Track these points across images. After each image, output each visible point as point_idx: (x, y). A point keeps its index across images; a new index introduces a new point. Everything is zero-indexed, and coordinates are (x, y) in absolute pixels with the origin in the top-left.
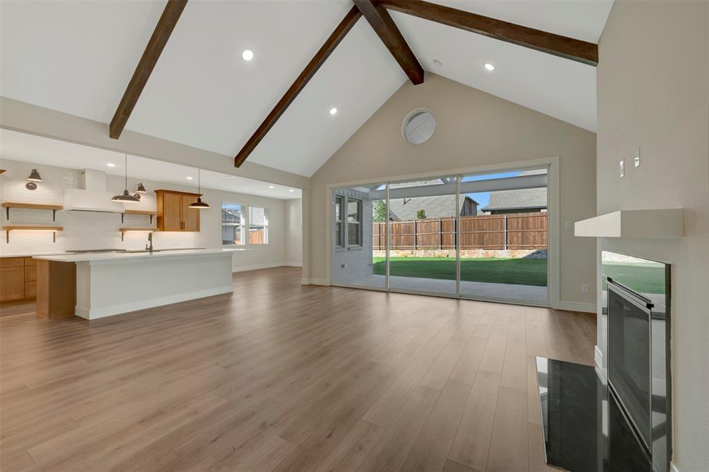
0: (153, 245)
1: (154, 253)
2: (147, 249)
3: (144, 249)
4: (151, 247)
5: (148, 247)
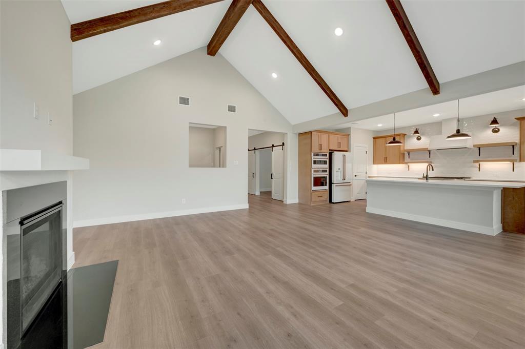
0: (428, 174)
1: (430, 181)
2: (424, 177)
3: (422, 177)
4: (427, 175)
5: (425, 176)
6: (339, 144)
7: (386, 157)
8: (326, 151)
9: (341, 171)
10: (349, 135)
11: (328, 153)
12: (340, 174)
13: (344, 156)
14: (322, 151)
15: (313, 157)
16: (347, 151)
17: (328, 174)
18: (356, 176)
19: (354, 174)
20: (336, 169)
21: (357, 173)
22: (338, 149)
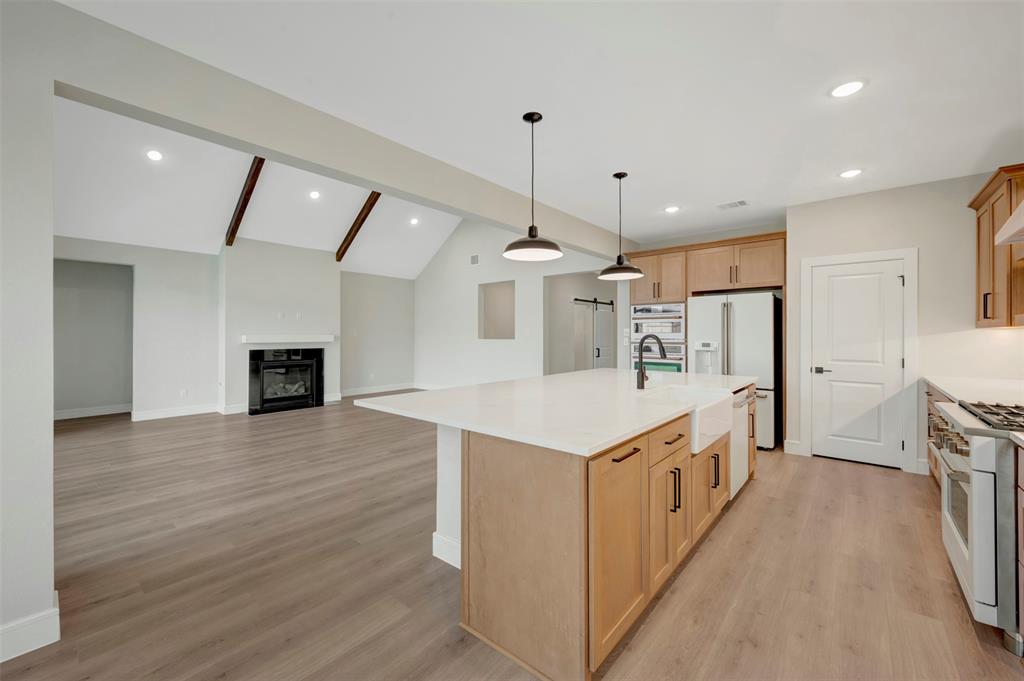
6: (734, 272)
7: (986, 296)
8: (676, 299)
9: (716, 351)
10: (785, 233)
11: (685, 302)
12: (714, 361)
13: (726, 306)
14: (664, 298)
15: (633, 315)
16: (780, 288)
17: (684, 357)
18: (819, 370)
19: (807, 364)
20: (695, 345)
21: (833, 360)
22: (730, 287)
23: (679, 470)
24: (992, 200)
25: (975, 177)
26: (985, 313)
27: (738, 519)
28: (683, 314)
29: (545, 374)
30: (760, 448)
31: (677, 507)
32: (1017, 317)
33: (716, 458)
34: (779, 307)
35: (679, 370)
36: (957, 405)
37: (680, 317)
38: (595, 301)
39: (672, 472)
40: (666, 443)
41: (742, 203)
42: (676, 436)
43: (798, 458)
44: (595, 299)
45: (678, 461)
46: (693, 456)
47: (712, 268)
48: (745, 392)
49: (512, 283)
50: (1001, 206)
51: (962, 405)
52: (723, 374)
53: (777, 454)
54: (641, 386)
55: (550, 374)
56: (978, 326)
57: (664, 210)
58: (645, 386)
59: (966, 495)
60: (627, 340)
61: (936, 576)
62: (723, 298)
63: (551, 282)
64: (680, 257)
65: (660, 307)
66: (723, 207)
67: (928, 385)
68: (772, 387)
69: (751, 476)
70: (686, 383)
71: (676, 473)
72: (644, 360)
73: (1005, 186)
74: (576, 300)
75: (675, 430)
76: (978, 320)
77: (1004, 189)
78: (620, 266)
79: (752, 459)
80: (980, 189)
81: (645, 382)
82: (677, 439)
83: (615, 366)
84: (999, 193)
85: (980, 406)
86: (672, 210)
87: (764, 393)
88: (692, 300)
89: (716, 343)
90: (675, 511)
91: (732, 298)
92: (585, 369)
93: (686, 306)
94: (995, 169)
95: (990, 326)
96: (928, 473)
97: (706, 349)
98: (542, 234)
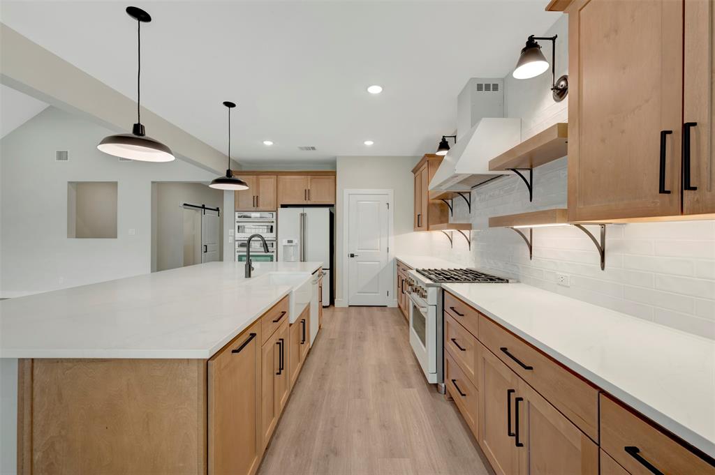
6: (307, 193)
7: (419, 216)
8: (269, 209)
9: (296, 246)
10: (335, 172)
11: (277, 211)
12: (295, 252)
13: (303, 215)
14: (261, 208)
15: (237, 219)
16: (332, 206)
17: (275, 250)
18: (352, 256)
19: (346, 252)
20: (283, 242)
21: (359, 249)
22: (305, 203)
23: (283, 340)
24: (421, 170)
25: (414, 158)
26: (418, 225)
27: (315, 359)
28: (274, 220)
29: (152, 271)
30: (324, 307)
31: (281, 369)
32: (431, 227)
33: (304, 322)
34: (332, 217)
35: (272, 260)
36: (415, 271)
37: (273, 222)
38: (203, 207)
39: (277, 343)
40: (274, 321)
41: (313, 148)
42: (280, 314)
43: (342, 309)
44: (204, 206)
45: (281, 334)
46: (291, 325)
47: (294, 188)
48: (317, 273)
49: (115, 184)
50: (425, 172)
51: (417, 271)
52: (301, 261)
53: (331, 309)
54: (248, 275)
55: (158, 271)
56: (415, 231)
57: (263, 142)
58: (252, 275)
59: (425, 319)
60: (231, 238)
61: (410, 362)
62: (300, 210)
63: (159, 188)
64: (272, 180)
65: (258, 215)
66: (301, 148)
67: (398, 260)
68: (328, 268)
69: (320, 327)
70: (277, 270)
71: (281, 343)
72: (251, 254)
73: (426, 163)
74: (185, 204)
75: (280, 309)
76: (415, 227)
77: (426, 165)
78: (229, 178)
79: (320, 314)
80: (417, 163)
81: (252, 272)
82: (282, 316)
83: (221, 259)
84: (423, 167)
85: (424, 270)
86: (268, 143)
87: (324, 271)
88: (281, 210)
89: (296, 241)
90: (279, 373)
91: (307, 210)
92: (194, 264)
93: (277, 215)
94: (423, 155)
95: (420, 231)
96: (397, 306)
97: (291, 244)
98: (149, 134)
